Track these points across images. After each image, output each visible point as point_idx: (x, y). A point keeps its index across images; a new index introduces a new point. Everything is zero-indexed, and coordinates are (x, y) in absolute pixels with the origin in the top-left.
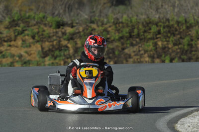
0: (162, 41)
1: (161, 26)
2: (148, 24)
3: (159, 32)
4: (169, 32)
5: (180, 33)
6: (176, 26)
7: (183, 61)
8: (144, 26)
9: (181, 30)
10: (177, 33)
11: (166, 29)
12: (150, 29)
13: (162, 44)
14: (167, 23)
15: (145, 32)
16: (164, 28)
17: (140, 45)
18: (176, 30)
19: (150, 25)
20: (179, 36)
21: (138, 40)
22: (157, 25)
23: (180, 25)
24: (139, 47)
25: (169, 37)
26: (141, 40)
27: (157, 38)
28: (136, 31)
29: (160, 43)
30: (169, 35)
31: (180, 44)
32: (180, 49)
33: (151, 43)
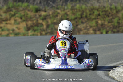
0: (101, 20)
1: (100, 11)
2: (92, 10)
3: (99, 15)
4: (105, 14)
5: (112, 15)
6: (109, 11)
7: (114, 32)
8: (90, 11)
9: (113, 14)
10: (110, 15)
11: (104, 13)
12: (94, 13)
13: (101, 23)
14: (104, 9)
15: (90, 14)
16: (102, 12)
17: (87, 23)
18: (110, 13)
19: (94, 10)
20: (111, 17)
21: (86, 20)
22: (98, 10)
23: (112, 10)
24: (87, 24)
25: (105, 18)
26: (88, 19)
27: (98, 18)
28: (85, 14)
29: (100, 22)
30: (105, 16)
31: (112, 22)
32: (112, 25)
33: (94, 22)
